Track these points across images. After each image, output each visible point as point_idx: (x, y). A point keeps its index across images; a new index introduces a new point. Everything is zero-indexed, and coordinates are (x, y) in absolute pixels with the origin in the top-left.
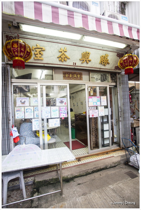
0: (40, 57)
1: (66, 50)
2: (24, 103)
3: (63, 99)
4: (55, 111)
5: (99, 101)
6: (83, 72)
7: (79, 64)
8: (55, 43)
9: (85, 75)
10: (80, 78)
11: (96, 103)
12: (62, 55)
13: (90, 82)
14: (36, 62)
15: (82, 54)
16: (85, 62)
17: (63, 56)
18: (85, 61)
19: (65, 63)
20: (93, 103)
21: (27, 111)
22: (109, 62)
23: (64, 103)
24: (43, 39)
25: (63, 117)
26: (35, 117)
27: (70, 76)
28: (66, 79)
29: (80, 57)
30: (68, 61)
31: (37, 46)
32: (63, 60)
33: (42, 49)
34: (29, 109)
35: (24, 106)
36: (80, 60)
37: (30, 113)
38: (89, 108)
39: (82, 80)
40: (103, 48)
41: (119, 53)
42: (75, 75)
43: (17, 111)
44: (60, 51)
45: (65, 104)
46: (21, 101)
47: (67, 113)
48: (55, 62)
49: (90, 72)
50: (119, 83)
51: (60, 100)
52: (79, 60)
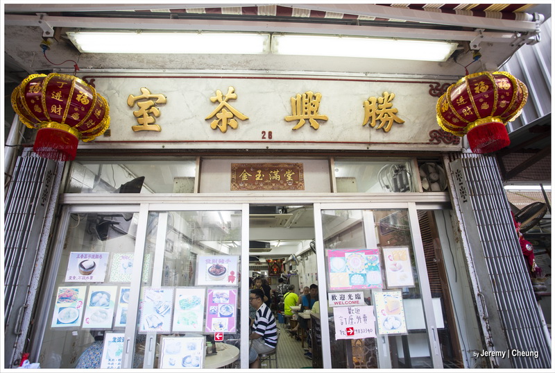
0: (149, 124)
1: (233, 96)
2: (88, 271)
3: (223, 261)
4: (188, 305)
5: (375, 268)
6: (305, 163)
7: (284, 135)
8: (199, 77)
9: (312, 171)
10: (294, 184)
11: (364, 276)
12: (220, 111)
13: (332, 194)
14: (140, 139)
15: (291, 101)
16: (307, 127)
17: (225, 112)
18: (302, 122)
19: (231, 136)
20: (351, 276)
21: (95, 298)
22: (400, 117)
23: (228, 274)
24: (160, 72)
25: (219, 330)
26: (117, 324)
27: (258, 179)
28: (240, 189)
29: (284, 111)
30: (243, 127)
31: (142, 93)
32: (223, 127)
33: (157, 98)
34: (103, 293)
35: (89, 280)
36: (285, 120)
37: (103, 308)
38: (334, 298)
39: (303, 189)
40: (369, 75)
41: (438, 84)
42: (276, 173)
43: (62, 298)
44: (214, 99)
45: (231, 279)
46: (81, 265)
47: (235, 316)
48: (200, 133)
49: (332, 161)
50: (458, 192)
51: (211, 265)
52: (283, 122)
